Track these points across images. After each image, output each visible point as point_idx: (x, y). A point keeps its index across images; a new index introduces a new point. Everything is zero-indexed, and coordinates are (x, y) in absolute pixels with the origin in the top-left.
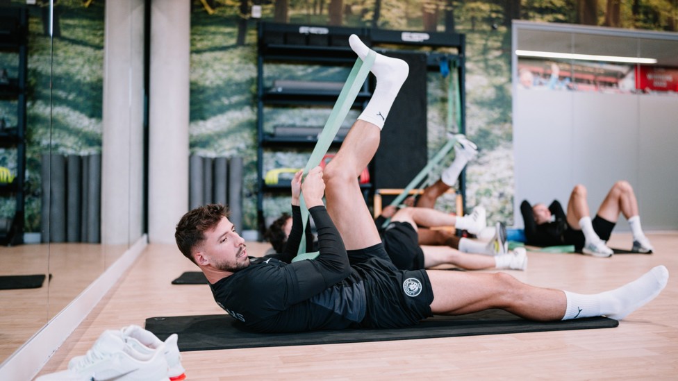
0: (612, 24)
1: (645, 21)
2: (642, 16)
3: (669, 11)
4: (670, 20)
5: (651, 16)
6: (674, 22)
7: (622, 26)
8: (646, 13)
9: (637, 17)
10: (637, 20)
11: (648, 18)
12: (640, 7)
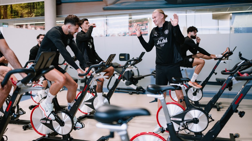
0: (5, 18)
1: (14, 16)
2: (13, 14)
3: (21, 11)
4: (22, 14)
5: (16, 13)
6: (23, 14)
7: (8, 19)
8: (14, 13)
9: (12, 14)
10: (12, 16)
11: (15, 14)
12: (13, 11)
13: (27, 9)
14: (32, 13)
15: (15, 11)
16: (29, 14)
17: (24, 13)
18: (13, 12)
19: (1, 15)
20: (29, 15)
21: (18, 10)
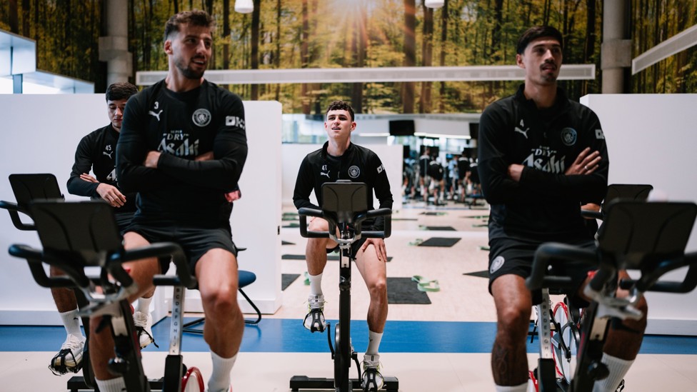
13: (482, 87)
14: (494, 95)
15: (450, 89)
16: (487, 96)
17: (474, 94)
18: (446, 91)
19: (415, 95)
20: (486, 99)
21: (458, 88)
